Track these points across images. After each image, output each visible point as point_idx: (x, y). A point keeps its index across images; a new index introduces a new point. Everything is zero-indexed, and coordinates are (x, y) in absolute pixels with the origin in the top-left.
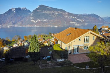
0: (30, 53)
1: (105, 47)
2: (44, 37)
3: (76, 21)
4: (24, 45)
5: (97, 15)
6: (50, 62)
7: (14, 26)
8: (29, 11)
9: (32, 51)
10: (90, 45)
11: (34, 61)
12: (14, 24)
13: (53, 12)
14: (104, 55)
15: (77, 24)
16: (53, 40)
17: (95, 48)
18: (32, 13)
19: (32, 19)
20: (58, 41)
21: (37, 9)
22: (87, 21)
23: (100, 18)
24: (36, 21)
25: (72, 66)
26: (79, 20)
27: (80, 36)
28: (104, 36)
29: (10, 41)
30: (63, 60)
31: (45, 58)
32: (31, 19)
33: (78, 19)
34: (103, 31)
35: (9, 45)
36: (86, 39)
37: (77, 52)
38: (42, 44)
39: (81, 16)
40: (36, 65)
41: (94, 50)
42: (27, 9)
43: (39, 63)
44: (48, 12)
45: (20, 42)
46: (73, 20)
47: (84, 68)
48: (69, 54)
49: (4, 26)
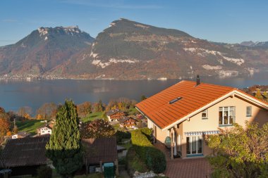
2: (128, 107)
3: (222, 63)
7: (43, 76)
8: (86, 36)
12: (43, 71)
13: (152, 38)
15: (224, 73)
18: (95, 41)
19: (96, 59)
21: (108, 31)
22: (256, 62)
24: (107, 64)
26: (229, 59)
29: (30, 119)
32: (92, 59)
33: (226, 56)
35: (26, 129)
39: (236, 49)
42: (79, 31)
44: (141, 39)
46: (213, 61)
49: (17, 77)
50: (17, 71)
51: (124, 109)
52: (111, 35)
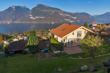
0: (29, 47)
1: (94, 40)
2: (42, 32)
3: (70, 18)
4: (23, 40)
5: (87, 14)
6: (47, 54)
7: (13, 22)
8: (28, 9)
9: (31, 44)
10: (82, 39)
11: (33, 53)
12: (13, 20)
13: (49, 10)
14: (95, 46)
15: (71, 21)
16: (50, 34)
17: (86, 41)
18: (31, 11)
19: (31, 16)
20: (55, 35)
21: (35, 8)
22: (80, 18)
23: (90, 16)
24: (35, 18)
25: (67, 56)
26: (72, 17)
27: (73, 31)
28: (93, 31)
29: (10, 36)
30: (59, 52)
31: (43, 50)
32: (30, 16)
34: (93, 27)
35: (9, 39)
36: (79, 34)
37: (72, 44)
38: (41, 38)
39: (74, 14)
40: (34, 57)
41: (86, 43)
42: (26, 7)
43: (37, 55)
44: (46, 11)
45: (20, 37)
46: (67, 18)
47: (77, 59)
48: (65, 46)
49: (4, 22)
50: (4, 20)
51: (41, 32)
52: (36, 9)
